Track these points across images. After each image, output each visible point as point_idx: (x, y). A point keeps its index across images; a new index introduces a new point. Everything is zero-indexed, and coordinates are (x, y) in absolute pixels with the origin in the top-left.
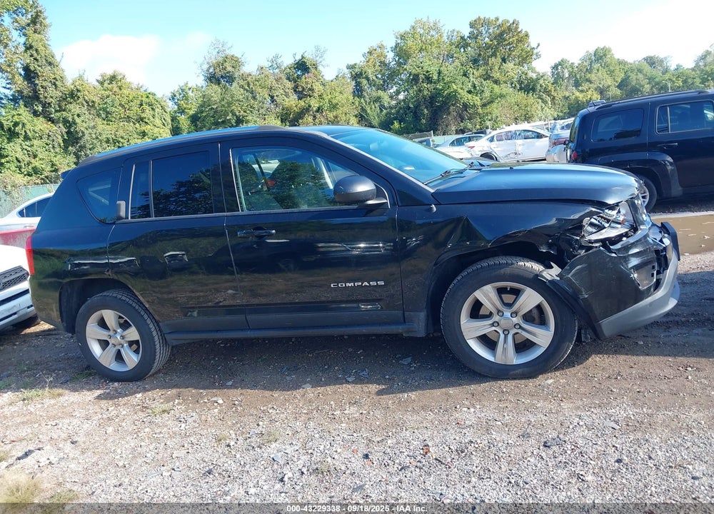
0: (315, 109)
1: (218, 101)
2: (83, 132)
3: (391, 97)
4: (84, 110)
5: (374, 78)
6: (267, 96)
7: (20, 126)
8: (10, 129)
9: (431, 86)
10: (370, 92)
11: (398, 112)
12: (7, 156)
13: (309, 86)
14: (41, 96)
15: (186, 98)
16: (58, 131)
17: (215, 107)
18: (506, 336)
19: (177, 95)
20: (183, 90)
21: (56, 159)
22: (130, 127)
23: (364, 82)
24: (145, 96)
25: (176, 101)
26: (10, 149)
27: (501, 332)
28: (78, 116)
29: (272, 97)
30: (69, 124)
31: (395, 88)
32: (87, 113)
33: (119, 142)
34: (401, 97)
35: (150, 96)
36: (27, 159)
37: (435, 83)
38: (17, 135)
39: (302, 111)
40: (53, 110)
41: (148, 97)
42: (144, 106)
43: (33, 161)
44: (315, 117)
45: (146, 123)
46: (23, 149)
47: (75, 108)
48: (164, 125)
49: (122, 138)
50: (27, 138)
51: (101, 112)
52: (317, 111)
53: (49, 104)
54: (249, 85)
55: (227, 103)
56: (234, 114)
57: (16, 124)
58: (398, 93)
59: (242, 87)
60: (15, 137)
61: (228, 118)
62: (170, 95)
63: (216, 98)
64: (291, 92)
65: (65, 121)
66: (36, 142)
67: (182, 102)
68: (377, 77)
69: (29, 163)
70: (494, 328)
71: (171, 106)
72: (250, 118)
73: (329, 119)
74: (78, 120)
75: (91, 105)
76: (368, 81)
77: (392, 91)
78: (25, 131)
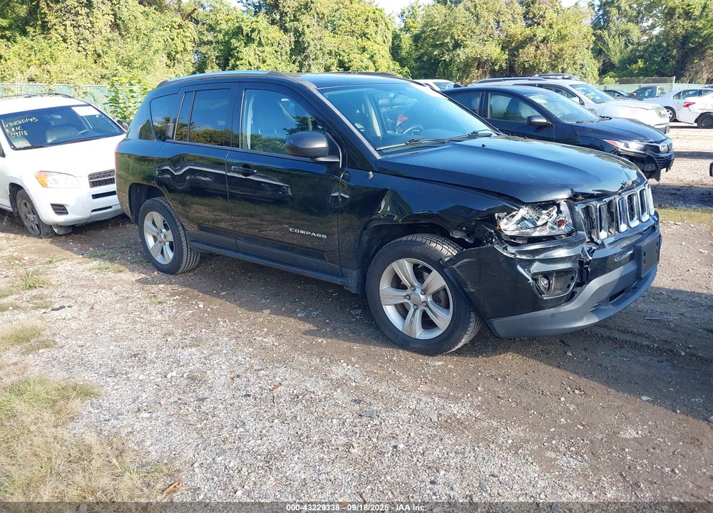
0: (540, 39)
1: (440, 22)
2: (309, 43)
3: (644, 32)
4: (314, 21)
5: (627, 8)
6: (491, 21)
7: (256, 32)
8: (248, 34)
9: (688, 24)
10: (618, 23)
11: (646, 50)
12: (242, 59)
13: (541, 13)
14: (281, 5)
15: (414, 16)
16: (287, 40)
17: (436, 28)
18: (415, 310)
19: (407, 12)
20: (413, 8)
21: (280, 66)
22: (353, 41)
23: (614, 11)
24: (372, 12)
25: (405, 18)
26: (245, 53)
27: (412, 305)
28: (308, 26)
29: (498, 22)
30: (298, 34)
31: (651, 21)
32: (316, 24)
33: (340, 55)
34: (656, 31)
35: (377, 12)
36: (257, 63)
37: (695, 20)
38: (253, 40)
39: (526, 40)
40: (288, 20)
41: (374, 13)
42: (370, 22)
43: (261, 65)
44: (537, 47)
45: (368, 38)
46: (255, 54)
47: (306, 19)
48: (384, 42)
49: (344, 51)
50: (260, 44)
51: (329, 24)
52: (542, 42)
53: (286, 13)
54: (475, 7)
55: (448, 25)
56: (453, 38)
57: (253, 30)
58: (653, 27)
59: (468, 9)
60: (251, 42)
61: (446, 41)
62: (399, 12)
63: (439, 19)
64: (520, 18)
65: (296, 31)
66: (267, 49)
67: (410, 20)
68: (631, 7)
70: (406, 301)
71: (398, 24)
72: (468, 42)
73: (553, 51)
74: (307, 31)
75: (321, 17)
76: (619, 10)
77: (645, 24)
78: (260, 38)
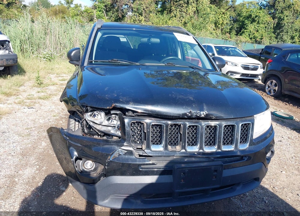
2: (284, 24)
4: (291, 14)
7: (258, 17)
8: (253, 18)
12: (247, 29)
14: (276, 6)
16: (273, 22)
26: (250, 26)
30: (280, 20)
36: (254, 32)
43: (256, 33)
46: (255, 27)
47: (287, 13)
50: (258, 23)
53: (277, 9)
57: (256, 16)
60: (254, 22)
66: (262, 25)
69: (254, 34)
74: (286, 18)
78: (259, 20)
